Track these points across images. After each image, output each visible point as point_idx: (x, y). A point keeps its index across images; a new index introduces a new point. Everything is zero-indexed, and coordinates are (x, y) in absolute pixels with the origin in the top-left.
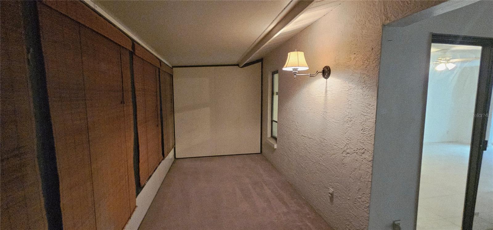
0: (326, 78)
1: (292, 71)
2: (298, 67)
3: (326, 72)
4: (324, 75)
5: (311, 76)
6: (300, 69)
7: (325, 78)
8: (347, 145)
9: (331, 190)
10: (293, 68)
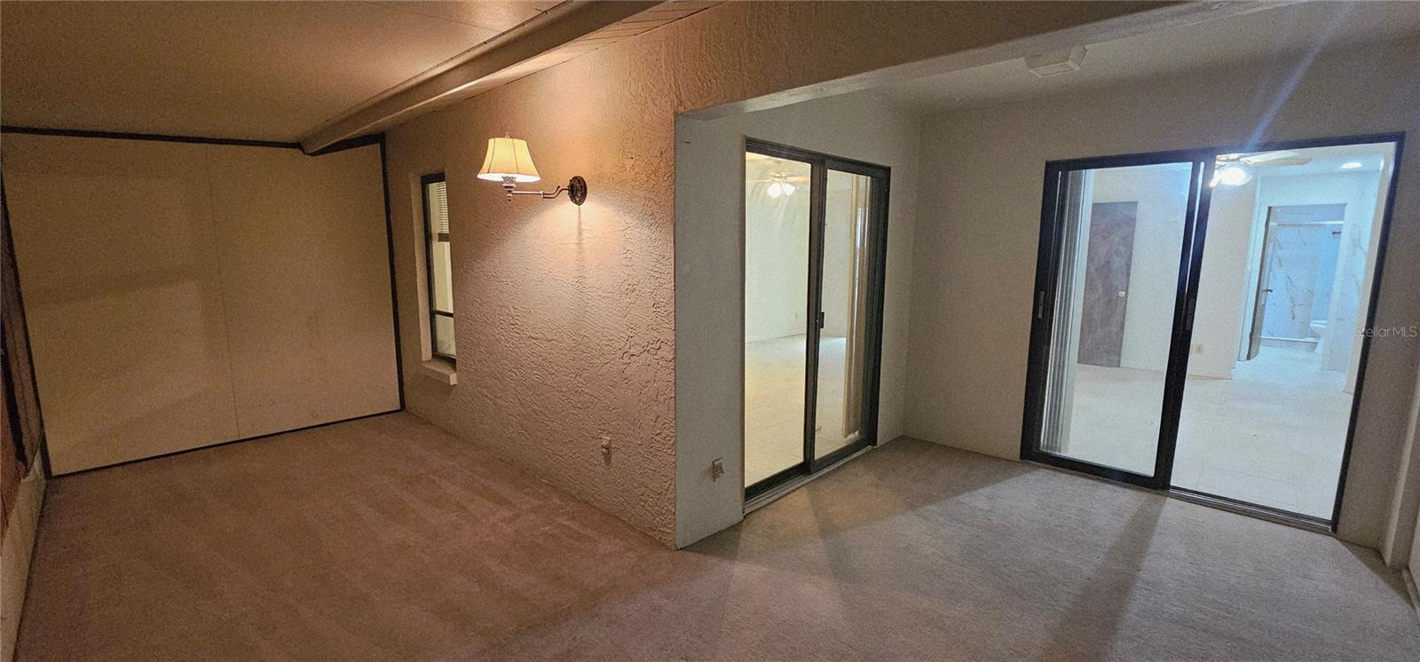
0: (579, 203)
1: (502, 183)
2: (514, 176)
3: (578, 190)
4: (573, 197)
5: (546, 196)
6: (520, 179)
7: (576, 203)
8: (630, 339)
9: (606, 439)
10: (504, 175)
